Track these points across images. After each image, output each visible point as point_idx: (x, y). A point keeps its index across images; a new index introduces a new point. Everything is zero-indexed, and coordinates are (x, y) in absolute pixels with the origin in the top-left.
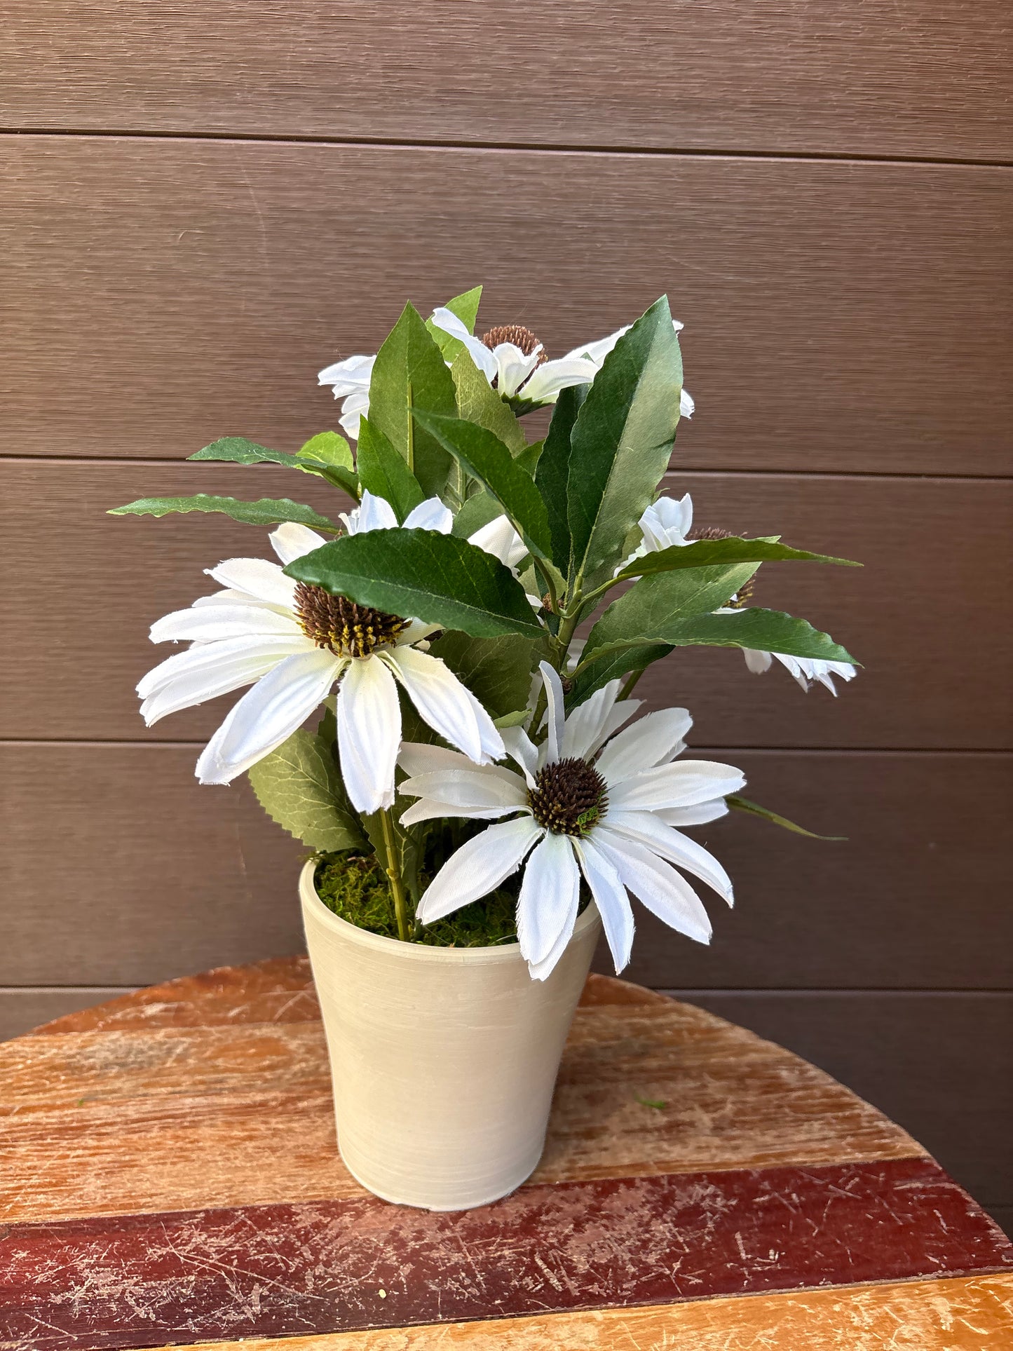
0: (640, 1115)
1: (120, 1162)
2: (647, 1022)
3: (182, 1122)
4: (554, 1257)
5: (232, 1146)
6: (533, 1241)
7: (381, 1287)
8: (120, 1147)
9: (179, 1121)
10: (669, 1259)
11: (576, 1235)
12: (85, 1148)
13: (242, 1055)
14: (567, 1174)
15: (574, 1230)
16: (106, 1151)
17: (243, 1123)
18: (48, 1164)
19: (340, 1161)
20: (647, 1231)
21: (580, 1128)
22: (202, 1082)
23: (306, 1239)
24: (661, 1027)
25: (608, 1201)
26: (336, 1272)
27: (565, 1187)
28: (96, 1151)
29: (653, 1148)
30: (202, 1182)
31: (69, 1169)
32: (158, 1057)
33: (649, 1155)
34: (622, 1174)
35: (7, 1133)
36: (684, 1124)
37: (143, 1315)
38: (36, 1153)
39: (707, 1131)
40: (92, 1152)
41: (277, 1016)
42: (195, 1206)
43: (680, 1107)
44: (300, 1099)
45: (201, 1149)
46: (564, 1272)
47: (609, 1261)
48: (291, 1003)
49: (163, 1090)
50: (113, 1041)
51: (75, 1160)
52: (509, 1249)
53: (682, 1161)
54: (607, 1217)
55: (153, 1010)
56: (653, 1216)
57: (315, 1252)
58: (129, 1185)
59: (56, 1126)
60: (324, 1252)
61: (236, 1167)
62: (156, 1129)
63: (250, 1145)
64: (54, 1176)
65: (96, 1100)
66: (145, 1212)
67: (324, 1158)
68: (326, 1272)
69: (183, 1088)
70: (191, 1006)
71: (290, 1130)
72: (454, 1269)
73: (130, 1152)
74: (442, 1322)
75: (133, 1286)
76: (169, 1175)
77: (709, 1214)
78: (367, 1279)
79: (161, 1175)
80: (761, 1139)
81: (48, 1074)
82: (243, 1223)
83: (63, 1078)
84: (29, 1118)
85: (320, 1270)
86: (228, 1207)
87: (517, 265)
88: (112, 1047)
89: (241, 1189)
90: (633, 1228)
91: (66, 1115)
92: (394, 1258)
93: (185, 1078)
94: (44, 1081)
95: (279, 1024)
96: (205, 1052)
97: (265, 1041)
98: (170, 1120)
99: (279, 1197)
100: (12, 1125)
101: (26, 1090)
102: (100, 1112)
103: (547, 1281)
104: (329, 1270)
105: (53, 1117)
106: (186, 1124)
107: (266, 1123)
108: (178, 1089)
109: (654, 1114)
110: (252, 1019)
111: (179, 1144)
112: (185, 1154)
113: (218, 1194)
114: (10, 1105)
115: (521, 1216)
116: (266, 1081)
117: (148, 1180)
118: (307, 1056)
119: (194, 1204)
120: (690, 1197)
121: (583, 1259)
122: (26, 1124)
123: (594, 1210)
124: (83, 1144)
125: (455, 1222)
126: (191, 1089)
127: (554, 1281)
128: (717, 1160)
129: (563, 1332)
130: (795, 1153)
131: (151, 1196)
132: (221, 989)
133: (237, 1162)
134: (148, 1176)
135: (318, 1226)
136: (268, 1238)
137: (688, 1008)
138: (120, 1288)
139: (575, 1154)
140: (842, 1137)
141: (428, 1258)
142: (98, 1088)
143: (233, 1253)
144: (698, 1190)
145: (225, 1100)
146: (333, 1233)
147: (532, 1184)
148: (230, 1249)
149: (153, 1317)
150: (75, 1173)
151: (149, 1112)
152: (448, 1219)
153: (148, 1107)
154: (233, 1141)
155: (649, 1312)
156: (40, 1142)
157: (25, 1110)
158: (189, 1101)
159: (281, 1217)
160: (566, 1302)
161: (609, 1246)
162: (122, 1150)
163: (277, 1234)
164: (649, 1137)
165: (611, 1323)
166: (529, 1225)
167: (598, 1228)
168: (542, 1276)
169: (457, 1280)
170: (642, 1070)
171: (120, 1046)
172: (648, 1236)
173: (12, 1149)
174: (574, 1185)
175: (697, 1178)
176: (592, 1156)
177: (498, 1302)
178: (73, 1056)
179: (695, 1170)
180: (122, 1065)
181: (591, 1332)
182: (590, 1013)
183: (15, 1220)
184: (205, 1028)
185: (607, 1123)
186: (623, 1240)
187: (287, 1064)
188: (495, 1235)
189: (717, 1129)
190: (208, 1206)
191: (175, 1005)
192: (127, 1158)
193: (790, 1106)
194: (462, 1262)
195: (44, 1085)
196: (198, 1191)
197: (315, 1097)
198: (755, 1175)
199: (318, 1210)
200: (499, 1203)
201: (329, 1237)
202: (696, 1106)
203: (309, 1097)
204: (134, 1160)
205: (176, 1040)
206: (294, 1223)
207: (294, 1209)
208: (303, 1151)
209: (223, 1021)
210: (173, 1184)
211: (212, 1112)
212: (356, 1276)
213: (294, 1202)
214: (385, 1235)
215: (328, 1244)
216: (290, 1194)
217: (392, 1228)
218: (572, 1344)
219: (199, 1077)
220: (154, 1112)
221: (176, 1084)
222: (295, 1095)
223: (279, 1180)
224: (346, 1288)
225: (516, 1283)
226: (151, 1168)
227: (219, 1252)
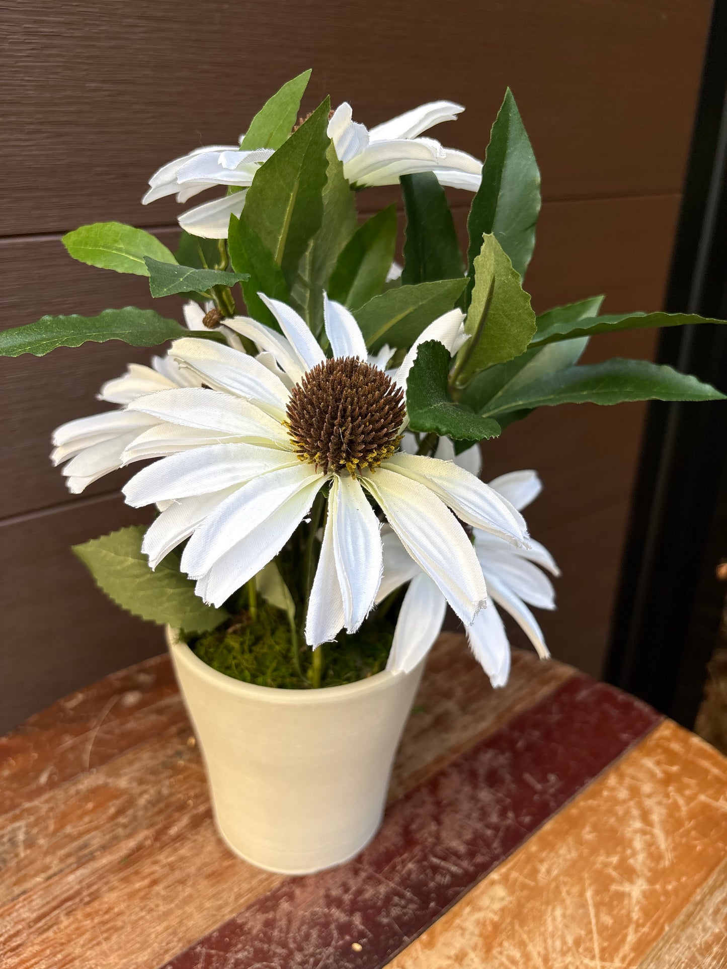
0: (414, 720)
1: (55, 964)
3: (81, 900)
4: (441, 851)
5: (144, 898)
6: (419, 847)
7: (351, 943)
8: (43, 950)
9: (77, 900)
10: (503, 813)
11: (441, 827)
13: (86, 813)
15: (437, 825)
16: (33, 961)
17: (137, 873)
19: (243, 862)
20: (478, 801)
22: (68, 855)
23: (269, 940)
25: (441, 793)
26: (311, 950)
27: (408, 797)
29: (439, 742)
30: (146, 941)
33: (440, 748)
34: (435, 769)
36: (442, 715)
39: (459, 714)
41: (87, 764)
42: (157, 964)
43: (431, 703)
44: (167, 827)
45: (120, 914)
46: (454, 858)
47: (474, 834)
48: (89, 747)
49: (38, 879)
52: (410, 862)
53: (460, 742)
54: (449, 804)
56: (474, 789)
57: (284, 945)
60: (290, 941)
61: (164, 913)
62: (63, 917)
63: (159, 888)
67: (229, 866)
68: (305, 956)
69: (54, 869)
71: (182, 859)
72: (388, 899)
73: (58, 949)
74: (411, 942)
76: (111, 950)
77: (502, 769)
78: (337, 942)
79: (105, 955)
80: (489, 704)
82: (209, 957)
85: (298, 957)
86: (185, 950)
89: (184, 928)
90: (469, 803)
92: (342, 916)
93: (48, 860)
95: (94, 770)
96: (47, 828)
97: (94, 791)
98: (69, 903)
99: (219, 918)
103: (448, 871)
104: (306, 952)
106: (87, 899)
107: (156, 863)
108: (51, 872)
109: (421, 716)
110: (65, 776)
111: (97, 920)
112: (109, 925)
113: (167, 944)
115: (398, 833)
116: (125, 826)
118: (144, 787)
119: (155, 963)
120: (484, 764)
121: (458, 842)
123: (438, 804)
125: (361, 864)
126: (63, 866)
127: (454, 869)
128: (479, 731)
129: (485, 901)
132: (12, 762)
133: (163, 908)
134: (93, 961)
135: (269, 924)
136: (240, 956)
141: (365, 901)
144: (484, 757)
145: (104, 861)
146: (283, 923)
151: (43, 906)
152: (355, 863)
153: (38, 902)
154: (142, 894)
155: (519, 856)
158: (71, 878)
159: (233, 932)
160: (470, 879)
161: (466, 824)
162: (48, 952)
163: (243, 949)
164: (431, 734)
165: (506, 878)
166: (409, 840)
167: (449, 815)
168: (443, 869)
169: (396, 905)
172: (480, 804)
174: (412, 793)
176: (407, 766)
177: (432, 904)
179: (472, 744)
181: (500, 891)
184: (27, 805)
186: (470, 815)
187: (131, 802)
188: (393, 857)
189: (464, 708)
190: (168, 958)
192: (60, 956)
194: (389, 889)
196: (149, 950)
197: (178, 820)
198: (506, 730)
199: (258, 910)
201: (284, 927)
202: (440, 699)
203: (174, 821)
204: (69, 955)
205: (9, 828)
206: (249, 932)
207: (239, 921)
208: (208, 870)
209: (40, 791)
210: (121, 958)
211: (101, 877)
212: (328, 945)
213: (234, 915)
214: (322, 901)
215: (288, 933)
216: (227, 910)
217: (322, 892)
218: (497, 906)
219: (61, 853)
220: (48, 903)
221: (46, 868)
222: (160, 826)
223: (208, 904)
224: (328, 958)
225: (432, 884)
226: (90, 953)
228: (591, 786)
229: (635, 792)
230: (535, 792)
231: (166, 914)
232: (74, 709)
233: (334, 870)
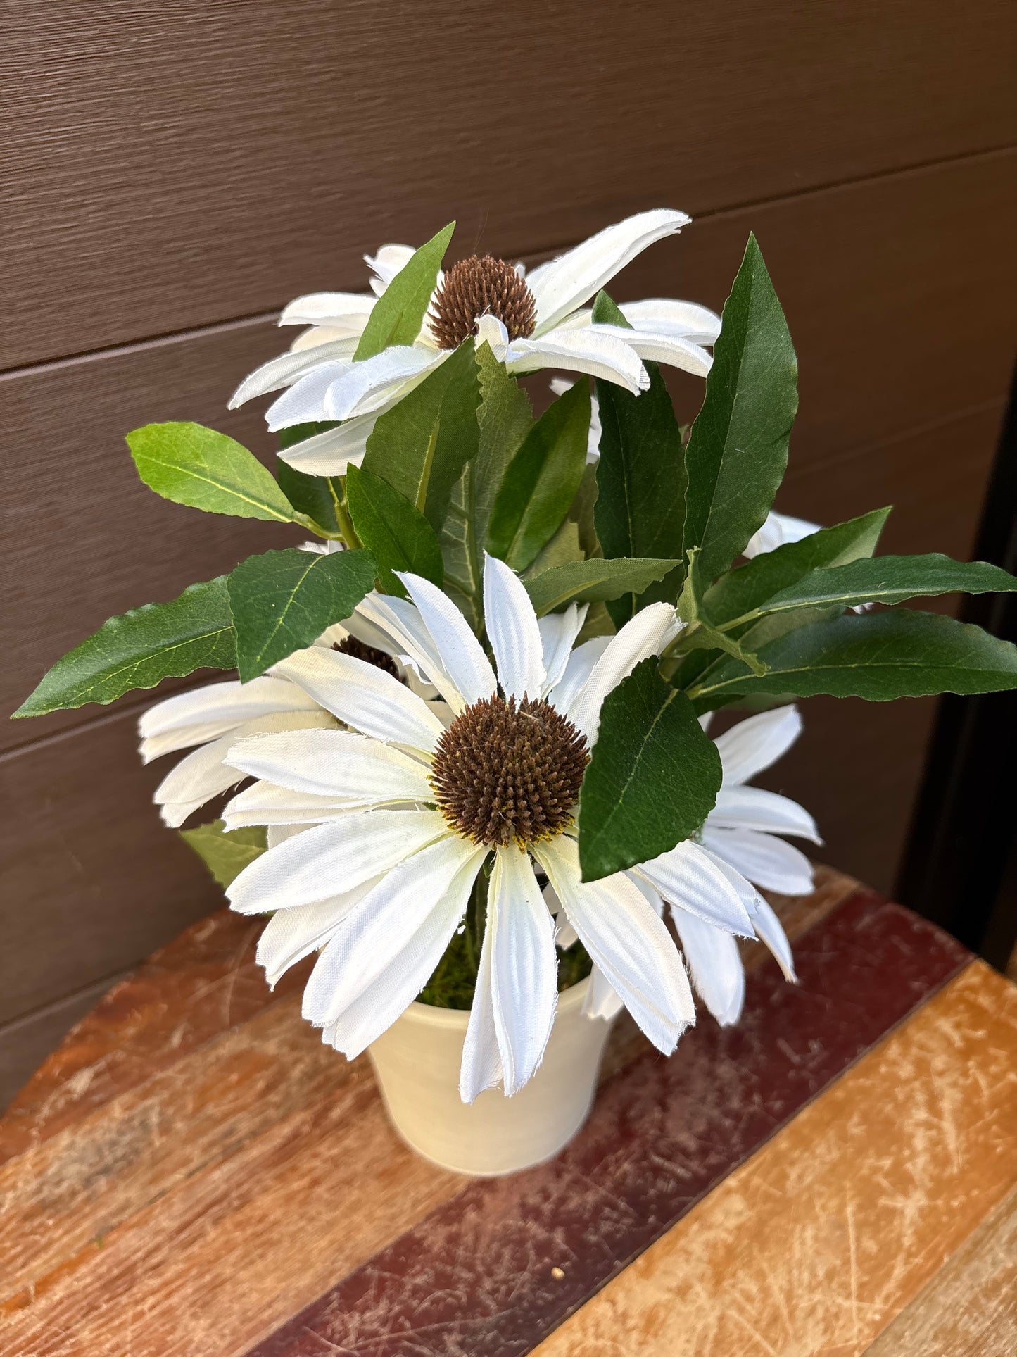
1: (203, 1287)
3: (230, 1204)
4: (664, 1147)
5: (304, 1203)
6: (638, 1141)
7: (551, 1268)
8: (188, 1270)
9: (225, 1204)
10: (747, 1097)
11: (667, 1115)
12: (153, 1292)
13: (229, 1088)
14: (618, 1057)
15: (662, 1111)
16: (178, 1283)
17: (294, 1169)
18: (128, 1334)
19: (420, 1159)
20: (716, 1079)
22: (212, 1144)
23: (451, 1260)
26: (503, 1275)
27: (626, 1072)
28: (168, 1289)
30: (307, 1260)
31: (156, 1325)
32: (136, 1140)
35: (49, 1324)
38: (104, 1329)
40: (164, 1292)
41: (227, 1019)
42: (322, 1289)
44: (328, 1109)
45: (276, 1223)
46: (681, 1157)
47: (708, 1125)
48: (228, 997)
49: (178, 1176)
50: (71, 1146)
51: (155, 1312)
52: (626, 1161)
54: (678, 1083)
55: (81, 1082)
56: (711, 1061)
57: (470, 1267)
58: (236, 1307)
59: (97, 1285)
60: (478, 1262)
61: (327, 1222)
62: (209, 1228)
63: (321, 1190)
64: (146, 1343)
65: (113, 1228)
66: (276, 1326)
67: (403, 1164)
68: (496, 1282)
69: (197, 1162)
70: (120, 1055)
71: (347, 1152)
72: (597, 1210)
73: (206, 1268)
74: (623, 1268)
76: (268, 1270)
77: (748, 1034)
78: (534, 1265)
79: (260, 1277)
81: (27, 1227)
82: (382, 1281)
83: (51, 1222)
84: (59, 1292)
85: (488, 1284)
86: (353, 1271)
88: (74, 1154)
89: (351, 1244)
90: (704, 1082)
91: (98, 1265)
92: (541, 1231)
93: (188, 1150)
94: (32, 1238)
95: (236, 1028)
96: (183, 1107)
97: (238, 1059)
98: (216, 1209)
99: (392, 1230)
100: (45, 1313)
101: (20, 1260)
102: (131, 1242)
103: (673, 1174)
104: (499, 1278)
105: (84, 1276)
106: (236, 1203)
107: (315, 1156)
108: (192, 1166)
110: (202, 1036)
111: (249, 1231)
112: (264, 1238)
113: (333, 1263)
114: (19, 1287)
115: (612, 1122)
116: (277, 1106)
117: (251, 1289)
118: (296, 1054)
119: (318, 1287)
121: (687, 1136)
122: (61, 1302)
123: (664, 1081)
124: (145, 1288)
125: (565, 1163)
126: (206, 1157)
127: (680, 1171)
129: (718, 1217)
131: (269, 1305)
132: (138, 1016)
133: (326, 1217)
134: (247, 1285)
135: (453, 1240)
136: (419, 1280)
141: (569, 1212)
142: (102, 1213)
143: (397, 1317)
145: (254, 1153)
146: (469, 1239)
148: (392, 1313)
150: (168, 1326)
151: (185, 1212)
152: (558, 1162)
153: (178, 1207)
154: (301, 1196)
155: (764, 1155)
156: (96, 1313)
157: (44, 1285)
158: (217, 1175)
159: (410, 1250)
160: (701, 1186)
161: (698, 1110)
162: (194, 1272)
163: (421, 1272)
165: (745, 1185)
166: (625, 1131)
167: (678, 1097)
168: (667, 1171)
169: (607, 1219)
171: (84, 1149)
172: (719, 1082)
173: (72, 1340)
174: (632, 1065)
177: (652, 1219)
178: (39, 1190)
180: (106, 1171)
181: (737, 1203)
184: (160, 1075)
186: (704, 1098)
187: (281, 1076)
188: (605, 1154)
190: (334, 1282)
191: (102, 1064)
192: (208, 1278)
194: (598, 1198)
195: (36, 1242)
196: (311, 1272)
197: (341, 1099)
199: (439, 1221)
200: (588, 1121)
201: (471, 1244)
203: (336, 1101)
204: (217, 1276)
205: (140, 1107)
206: (428, 1251)
207: (418, 1235)
208: (378, 1168)
209: (172, 1057)
210: (280, 1280)
211: (252, 1174)
212: (522, 1268)
213: (411, 1226)
214: (516, 1212)
215: (475, 1252)
216: (403, 1219)
217: (516, 1200)
218: (732, 1223)
219: (204, 1140)
220: (191, 1207)
221: (185, 1162)
222: (318, 1107)
223: (379, 1213)
224: (523, 1286)
225: (652, 1192)
226: (243, 1275)
227: (384, 1324)
228: (865, 1059)
229: (922, 1067)
230: (792, 1066)
231: (331, 1225)
232: (208, 941)
233: (532, 1171)
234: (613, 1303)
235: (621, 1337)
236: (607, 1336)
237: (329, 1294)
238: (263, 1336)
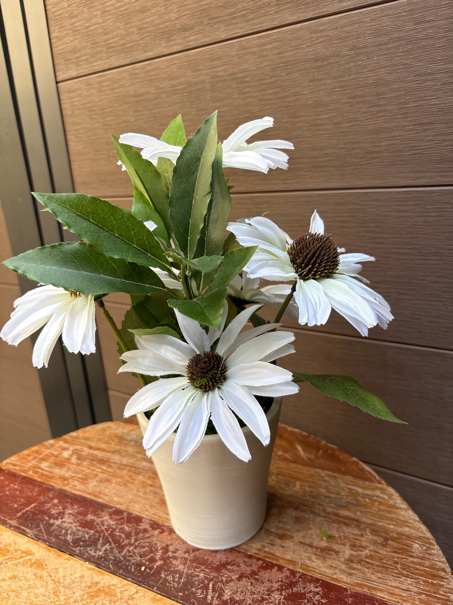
0: (315, 537)
1: (107, 478)
2: (360, 490)
3: (135, 471)
4: (219, 587)
5: (143, 486)
6: (216, 575)
7: (145, 565)
11: (236, 581)
12: (102, 469)
14: (256, 551)
15: (237, 578)
16: (107, 473)
18: (88, 471)
20: (269, 595)
21: (280, 532)
23: (137, 533)
24: (365, 496)
25: (263, 572)
27: (250, 557)
28: (103, 472)
29: (307, 556)
30: (124, 496)
31: (92, 475)
33: (302, 559)
34: (281, 562)
35: (86, 455)
36: (333, 550)
37: (68, 539)
38: (88, 466)
39: (343, 559)
42: (115, 505)
43: (339, 541)
45: (133, 483)
46: (217, 595)
47: (240, 600)
51: (95, 473)
52: (204, 574)
53: (316, 569)
54: (257, 580)
56: (278, 589)
57: (136, 540)
58: (102, 488)
59: (101, 458)
60: (139, 542)
62: (126, 470)
63: (149, 488)
64: (86, 476)
65: (119, 452)
66: (100, 500)
72: (176, 572)
73: (114, 476)
74: (154, 592)
75: (74, 527)
76: (116, 489)
77: (306, 601)
78: (143, 560)
79: (114, 488)
80: (369, 575)
81: (113, 437)
83: (117, 441)
84: (96, 452)
87: (317, 83)
89: (133, 504)
90: (263, 590)
91: (106, 455)
92: (159, 556)
98: (133, 468)
99: (142, 512)
100: (90, 453)
101: (103, 441)
102: (116, 458)
103: (207, 595)
104: (135, 550)
105: (102, 454)
106: (136, 472)
109: (322, 540)
111: (128, 479)
112: (127, 483)
114: (96, 445)
115: (221, 561)
117: (109, 489)
119: (115, 503)
120: (304, 588)
121: (229, 594)
122: (93, 454)
123: (254, 573)
124: (102, 467)
125: (193, 552)
127: (209, 597)
128: (335, 576)
130: (382, 591)
131: (105, 495)
133: (140, 494)
134: (110, 487)
135: (145, 531)
136: (126, 528)
137: (391, 490)
138: (70, 525)
139: (268, 543)
140: (420, 594)
141: (171, 562)
142: (123, 448)
144: (312, 587)
146: (147, 535)
147: (237, 549)
148: (112, 526)
149: (71, 541)
150: (92, 477)
151: (130, 463)
152: (192, 549)
153: (131, 461)
156: (92, 462)
157: (97, 449)
159: (137, 521)
161: (246, 593)
162: (111, 474)
163: (129, 527)
164: (310, 550)
166: (220, 568)
167: (248, 582)
168: (207, 592)
169: (173, 577)
170: (336, 515)
172: (267, 597)
173: (83, 462)
174: (255, 558)
175: (317, 580)
176: (274, 548)
177: (181, 594)
178: (125, 434)
179: (319, 576)
182: (335, 477)
183: (64, 488)
185: (295, 535)
186: (254, 593)
188: (203, 565)
189: (349, 561)
190: (118, 506)
192: (110, 478)
193: (402, 564)
194: (182, 570)
195: (110, 441)
196: (120, 499)
198: (349, 593)
199: (150, 524)
200: (216, 552)
202: (348, 544)
206: (138, 525)
207: (143, 520)
210: (114, 493)
212: (141, 557)
213: (145, 517)
214: (164, 545)
215: (142, 539)
216: (147, 513)
217: (168, 543)
223: (147, 506)
224: (134, 560)
225: (194, 590)
226: (114, 485)
227: (108, 526)
231: (138, 496)
233: (184, 542)
234: (137, 592)
235: (123, 601)
236: (122, 595)
237: (113, 507)
238: (95, 499)
